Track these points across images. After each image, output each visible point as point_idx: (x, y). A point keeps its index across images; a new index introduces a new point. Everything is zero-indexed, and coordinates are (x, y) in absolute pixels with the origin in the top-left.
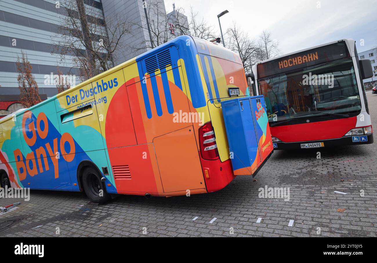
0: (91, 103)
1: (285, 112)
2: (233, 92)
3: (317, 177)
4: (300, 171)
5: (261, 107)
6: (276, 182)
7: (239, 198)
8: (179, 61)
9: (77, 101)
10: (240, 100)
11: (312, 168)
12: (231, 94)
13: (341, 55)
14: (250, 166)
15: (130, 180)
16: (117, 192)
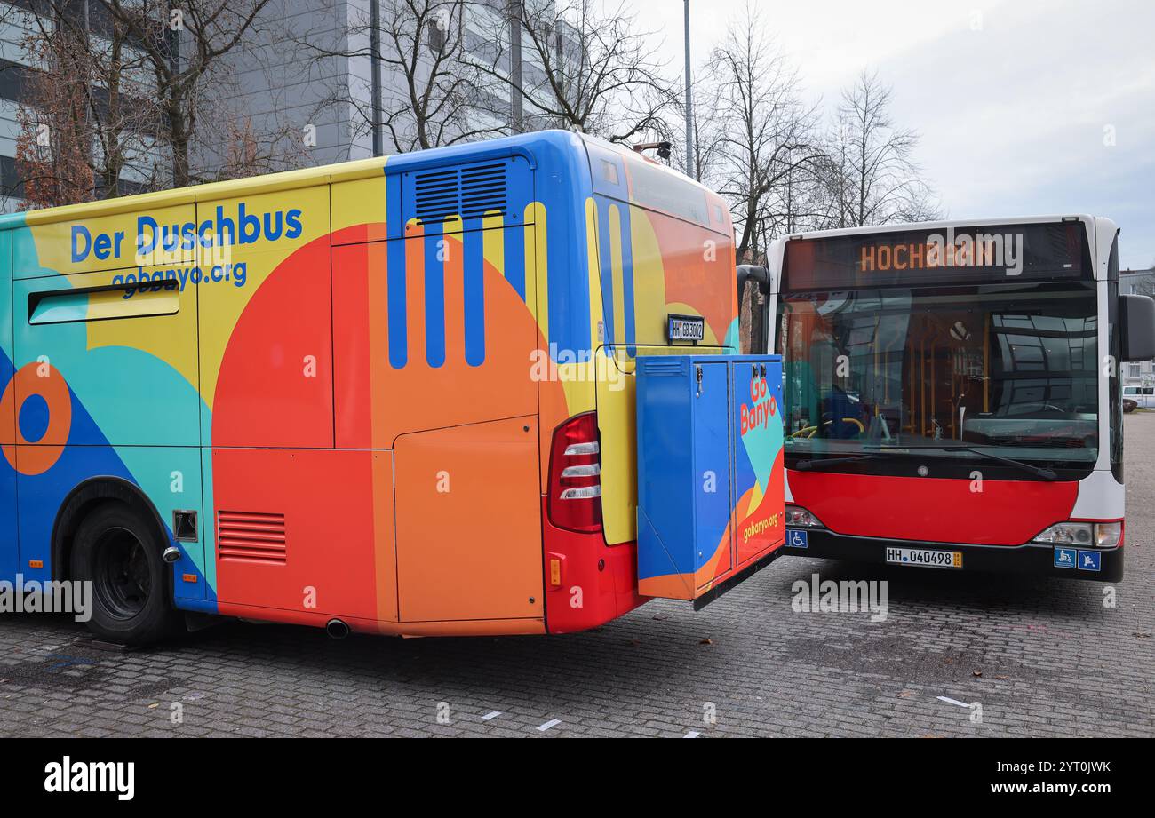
0: (180, 274)
1: (859, 429)
2: (681, 329)
3: (906, 657)
4: (864, 634)
5: (763, 394)
6: (775, 653)
7: (642, 680)
8: (529, 208)
9: (117, 255)
10: (695, 363)
11: (905, 633)
12: (674, 337)
13: (1066, 266)
14: (693, 572)
15: (280, 566)
16: (219, 606)
